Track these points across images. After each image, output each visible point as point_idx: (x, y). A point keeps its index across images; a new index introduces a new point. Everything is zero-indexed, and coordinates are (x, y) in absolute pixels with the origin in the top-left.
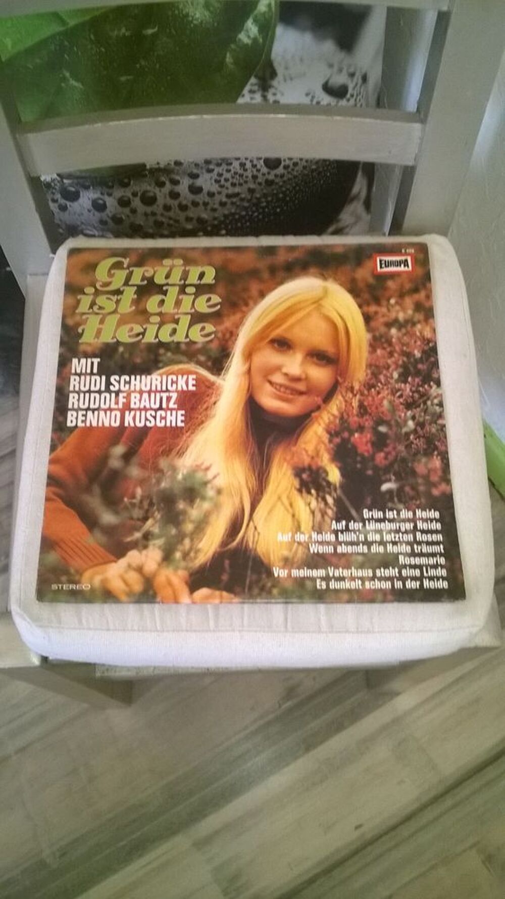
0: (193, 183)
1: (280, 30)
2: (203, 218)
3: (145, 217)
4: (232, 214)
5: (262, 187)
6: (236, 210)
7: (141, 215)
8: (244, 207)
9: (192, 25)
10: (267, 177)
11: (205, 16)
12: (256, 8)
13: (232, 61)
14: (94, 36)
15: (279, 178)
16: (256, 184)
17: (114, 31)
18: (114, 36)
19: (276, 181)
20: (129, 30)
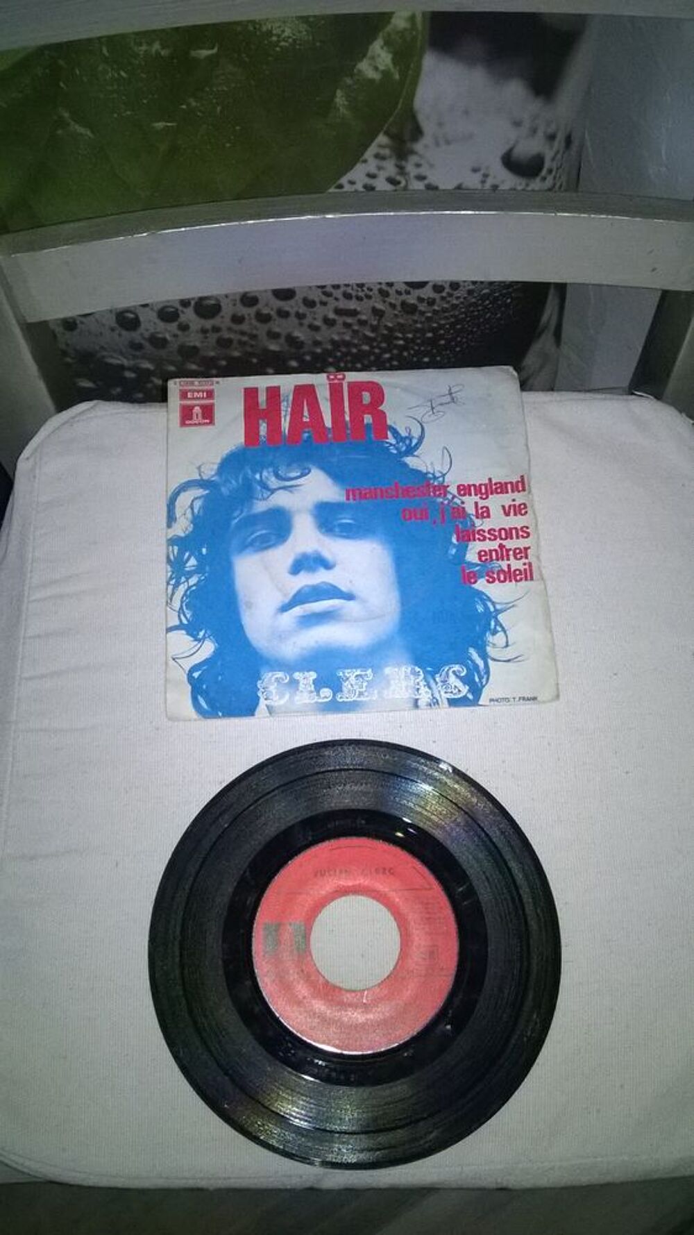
2: (297, 337)
3: (201, 336)
4: (348, 344)
5: (396, 312)
6: (352, 337)
7: (197, 332)
8: (364, 335)
9: (278, 49)
10: (404, 297)
11: (300, 32)
12: (389, 22)
13: (346, 103)
14: (108, 50)
15: (425, 304)
16: (387, 304)
17: (140, 45)
18: (142, 53)
19: (421, 308)
20: (168, 47)
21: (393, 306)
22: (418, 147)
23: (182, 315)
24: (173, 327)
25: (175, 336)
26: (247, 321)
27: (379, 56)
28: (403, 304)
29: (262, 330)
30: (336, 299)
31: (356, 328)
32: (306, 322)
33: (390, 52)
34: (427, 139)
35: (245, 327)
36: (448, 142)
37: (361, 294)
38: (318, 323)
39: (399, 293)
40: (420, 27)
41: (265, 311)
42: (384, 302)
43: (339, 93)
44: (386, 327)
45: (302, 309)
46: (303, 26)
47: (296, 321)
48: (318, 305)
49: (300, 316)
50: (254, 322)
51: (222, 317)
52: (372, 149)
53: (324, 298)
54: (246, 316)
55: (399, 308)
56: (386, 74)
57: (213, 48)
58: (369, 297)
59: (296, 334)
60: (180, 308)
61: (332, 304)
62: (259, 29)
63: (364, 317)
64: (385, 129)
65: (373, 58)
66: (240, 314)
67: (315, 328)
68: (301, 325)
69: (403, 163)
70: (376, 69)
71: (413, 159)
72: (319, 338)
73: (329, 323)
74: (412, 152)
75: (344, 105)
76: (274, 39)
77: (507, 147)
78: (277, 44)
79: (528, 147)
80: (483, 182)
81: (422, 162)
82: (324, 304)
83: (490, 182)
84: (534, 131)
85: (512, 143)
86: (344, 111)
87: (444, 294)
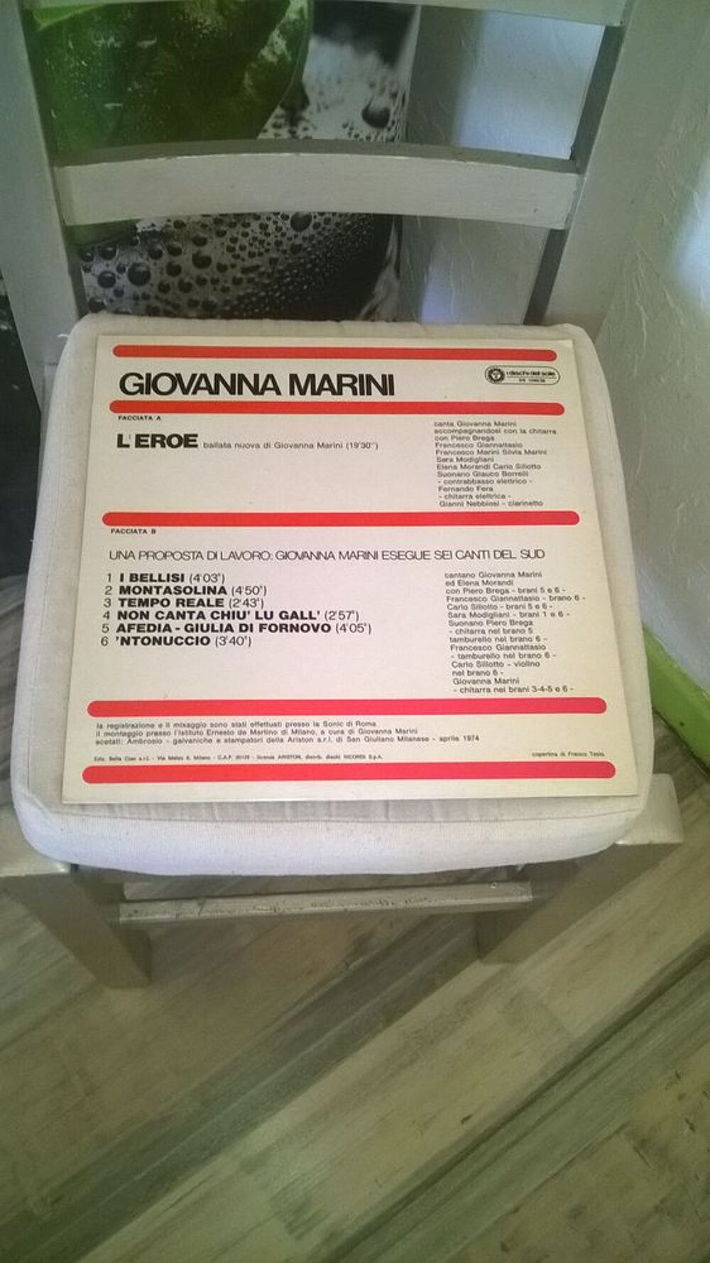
1: (313, 44)
9: (201, 36)
11: (218, 22)
12: (284, 14)
13: (252, 84)
14: (74, 45)
15: (307, 242)
16: (280, 253)
17: (98, 39)
18: (100, 46)
19: (305, 246)
20: (120, 40)
27: (276, 43)
33: (283, 39)
40: (306, 17)
43: (247, 75)
46: (220, 18)
52: (271, 121)
56: (282, 58)
57: (151, 40)
62: (187, 19)
64: (280, 102)
65: (272, 45)
70: (274, 53)
75: (249, 85)
76: (199, 26)
78: (200, 31)
80: (350, 134)
83: (354, 133)
86: (250, 91)
87: (320, 230)
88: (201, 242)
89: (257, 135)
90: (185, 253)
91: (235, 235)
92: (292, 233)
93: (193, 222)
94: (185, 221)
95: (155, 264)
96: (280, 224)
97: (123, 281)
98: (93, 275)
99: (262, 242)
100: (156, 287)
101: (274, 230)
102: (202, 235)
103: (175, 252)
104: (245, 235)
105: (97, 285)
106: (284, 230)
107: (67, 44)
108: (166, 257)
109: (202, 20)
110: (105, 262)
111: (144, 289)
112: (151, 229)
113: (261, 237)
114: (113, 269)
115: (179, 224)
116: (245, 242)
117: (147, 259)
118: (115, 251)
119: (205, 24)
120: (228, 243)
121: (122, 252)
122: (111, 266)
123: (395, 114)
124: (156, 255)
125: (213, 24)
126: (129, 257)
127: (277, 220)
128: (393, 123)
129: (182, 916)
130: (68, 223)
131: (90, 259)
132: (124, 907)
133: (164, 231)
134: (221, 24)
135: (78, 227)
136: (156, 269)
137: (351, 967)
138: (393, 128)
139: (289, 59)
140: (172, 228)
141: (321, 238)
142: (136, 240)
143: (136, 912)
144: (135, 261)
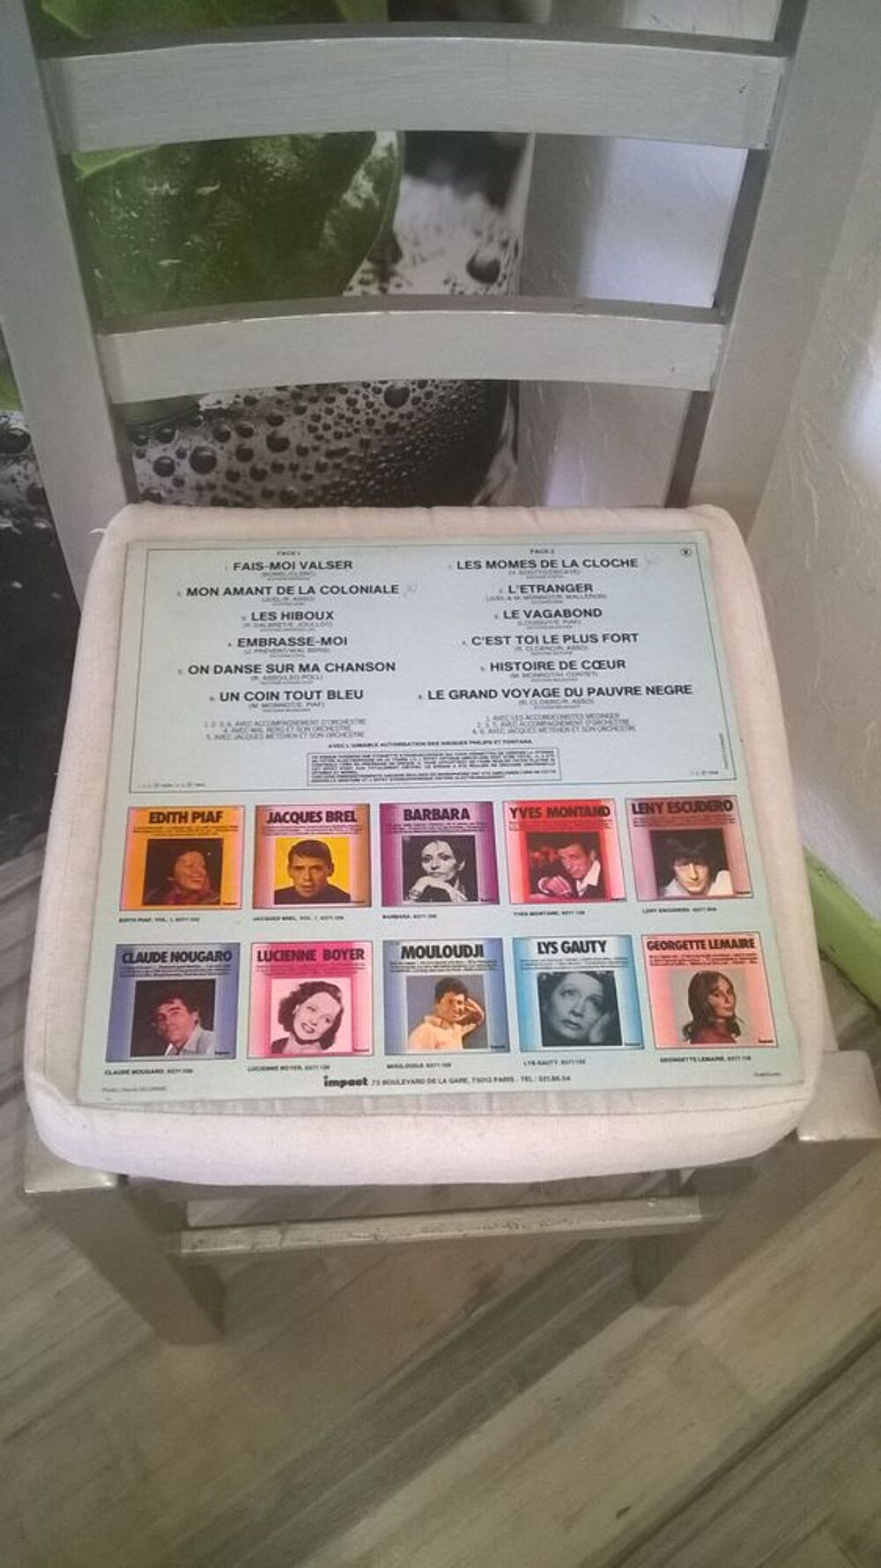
0: (274, 433)
1: (406, 186)
2: (291, 492)
3: (197, 493)
4: (335, 485)
5: (380, 437)
6: (341, 477)
7: (191, 489)
8: (354, 472)
9: (272, 179)
10: (388, 419)
11: (291, 163)
12: (369, 153)
13: (333, 233)
14: (121, 192)
15: (405, 420)
16: (373, 432)
17: (151, 186)
18: (152, 194)
19: (402, 424)
20: (176, 186)
21: (378, 432)
22: (399, 268)
23: (177, 468)
24: (168, 481)
25: (170, 491)
26: (242, 479)
27: (362, 185)
28: (388, 426)
29: (257, 489)
30: (328, 441)
31: (345, 466)
32: (299, 473)
33: (369, 181)
34: (406, 259)
35: (239, 486)
36: (423, 260)
37: (350, 430)
38: (310, 472)
39: (384, 417)
40: (396, 154)
41: (260, 466)
42: (370, 430)
43: (327, 224)
44: (373, 456)
45: (296, 459)
46: (294, 158)
47: (290, 474)
48: (311, 451)
49: (294, 468)
50: (250, 480)
51: (218, 472)
52: (358, 276)
53: (316, 443)
54: (242, 474)
55: (384, 432)
56: (368, 202)
57: (213, 185)
58: (357, 431)
59: (291, 488)
60: (176, 460)
61: (324, 447)
62: (256, 161)
63: (352, 453)
64: (368, 254)
65: (356, 188)
66: (235, 469)
67: (307, 478)
68: (294, 477)
69: (385, 285)
71: (394, 280)
72: (311, 487)
73: (321, 468)
74: (394, 274)
75: (331, 236)
76: (269, 169)
77: (469, 258)
78: (270, 174)
79: (489, 254)
81: (403, 282)
82: (316, 449)
84: (491, 239)
85: (473, 252)
86: (332, 242)
87: (420, 405)
88: (276, 421)
89: (341, 292)
90: (258, 434)
91: (317, 412)
92: (386, 409)
93: (267, 398)
94: (257, 397)
95: (222, 448)
96: (371, 399)
97: (184, 468)
98: (149, 461)
99: (350, 420)
100: (222, 475)
101: (364, 407)
102: (277, 412)
103: (246, 433)
104: (329, 412)
105: (152, 473)
106: (376, 406)
107: (115, 192)
108: (235, 440)
109: (272, 162)
110: (162, 447)
111: (211, 477)
112: (216, 407)
113: (349, 414)
114: (172, 454)
115: (250, 401)
116: (329, 420)
117: (212, 442)
118: (173, 433)
119: (278, 165)
120: (308, 421)
121: (182, 434)
122: (169, 451)
123: (507, 264)
124: (223, 437)
125: (286, 165)
126: (191, 440)
127: (367, 393)
128: (505, 277)
129: (260, 1247)
130: (115, 402)
131: (144, 442)
132: (186, 1236)
133: (232, 409)
134: (295, 165)
135: (128, 405)
136: (223, 453)
137: (474, 1315)
138: (505, 284)
139: (377, 203)
140: (242, 406)
141: (421, 416)
142: (199, 419)
143: (201, 1242)
144: (197, 445)
